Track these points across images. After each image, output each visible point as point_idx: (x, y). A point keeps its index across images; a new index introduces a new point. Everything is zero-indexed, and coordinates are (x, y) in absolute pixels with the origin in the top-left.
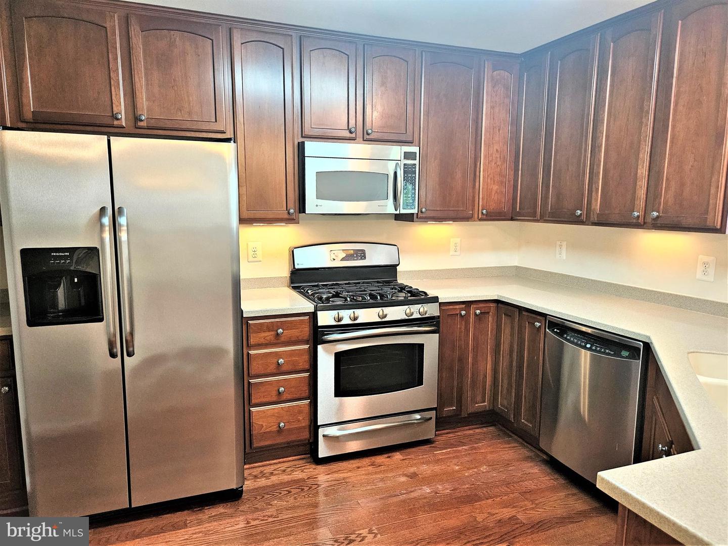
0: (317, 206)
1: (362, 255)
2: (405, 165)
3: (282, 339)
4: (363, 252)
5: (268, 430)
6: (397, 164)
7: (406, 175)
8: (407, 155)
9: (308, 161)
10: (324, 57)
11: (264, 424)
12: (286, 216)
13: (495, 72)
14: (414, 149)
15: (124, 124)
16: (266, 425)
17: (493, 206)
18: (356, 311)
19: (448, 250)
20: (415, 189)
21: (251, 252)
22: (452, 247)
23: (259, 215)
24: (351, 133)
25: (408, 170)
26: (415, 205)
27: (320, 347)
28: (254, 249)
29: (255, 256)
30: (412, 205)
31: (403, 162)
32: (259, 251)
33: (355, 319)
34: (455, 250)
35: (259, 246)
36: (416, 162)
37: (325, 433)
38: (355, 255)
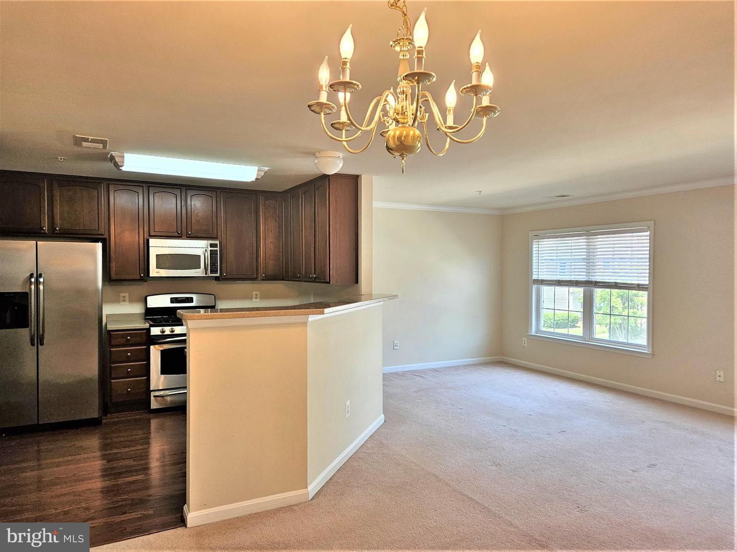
0: (157, 272)
1: (191, 300)
3: (131, 342)
4: (192, 298)
6: (206, 250)
7: (212, 256)
8: (212, 246)
9: (151, 249)
11: (119, 390)
12: (139, 278)
13: (267, 201)
14: (217, 242)
15: (47, 232)
17: (270, 272)
18: (173, 327)
19: (251, 298)
20: (217, 263)
21: (122, 299)
22: (254, 296)
23: (123, 277)
24: (179, 234)
25: (213, 253)
26: (217, 272)
27: (152, 347)
28: (124, 297)
29: (124, 301)
30: (216, 272)
31: (210, 249)
32: (127, 298)
33: (173, 331)
34: (256, 298)
35: (127, 295)
36: (218, 249)
37: (155, 395)
38: (186, 300)
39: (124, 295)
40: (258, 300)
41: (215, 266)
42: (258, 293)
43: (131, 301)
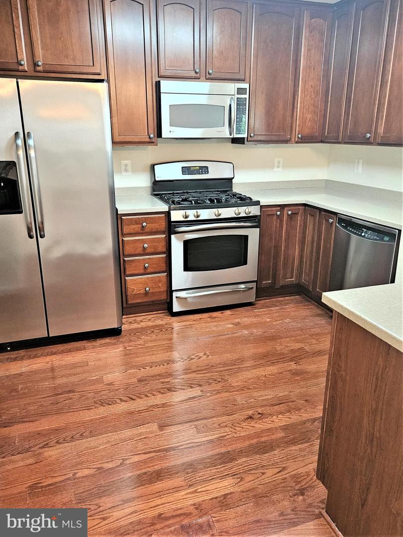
1: (206, 170)
2: (238, 98)
3: (146, 230)
4: (206, 167)
5: (138, 292)
6: (232, 98)
7: (238, 107)
8: (240, 91)
9: (163, 96)
12: (148, 140)
13: (312, 20)
14: (246, 86)
15: (26, 69)
16: (136, 289)
17: (307, 131)
18: (198, 211)
19: (273, 167)
20: (246, 118)
21: (123, 168)
22: (276, 164)
23: (128, 139)
24: (196, 73)
25: (240, 103)
26: (245, 131)
27: (173, 237)
28: (126, 165)
29: (126, 171)
30: (243, 131)
31: (237, 96)
32: (129, 167)
33: (198, 216)
34: (278, 167)
35: (129, 163)
36: (247, 96)
37: (178, 296)
38: (201, 171)
39: (126, 162)
40: (280, 169)
41: (242, 122)
42: (281, 160)
43: (135, 170)
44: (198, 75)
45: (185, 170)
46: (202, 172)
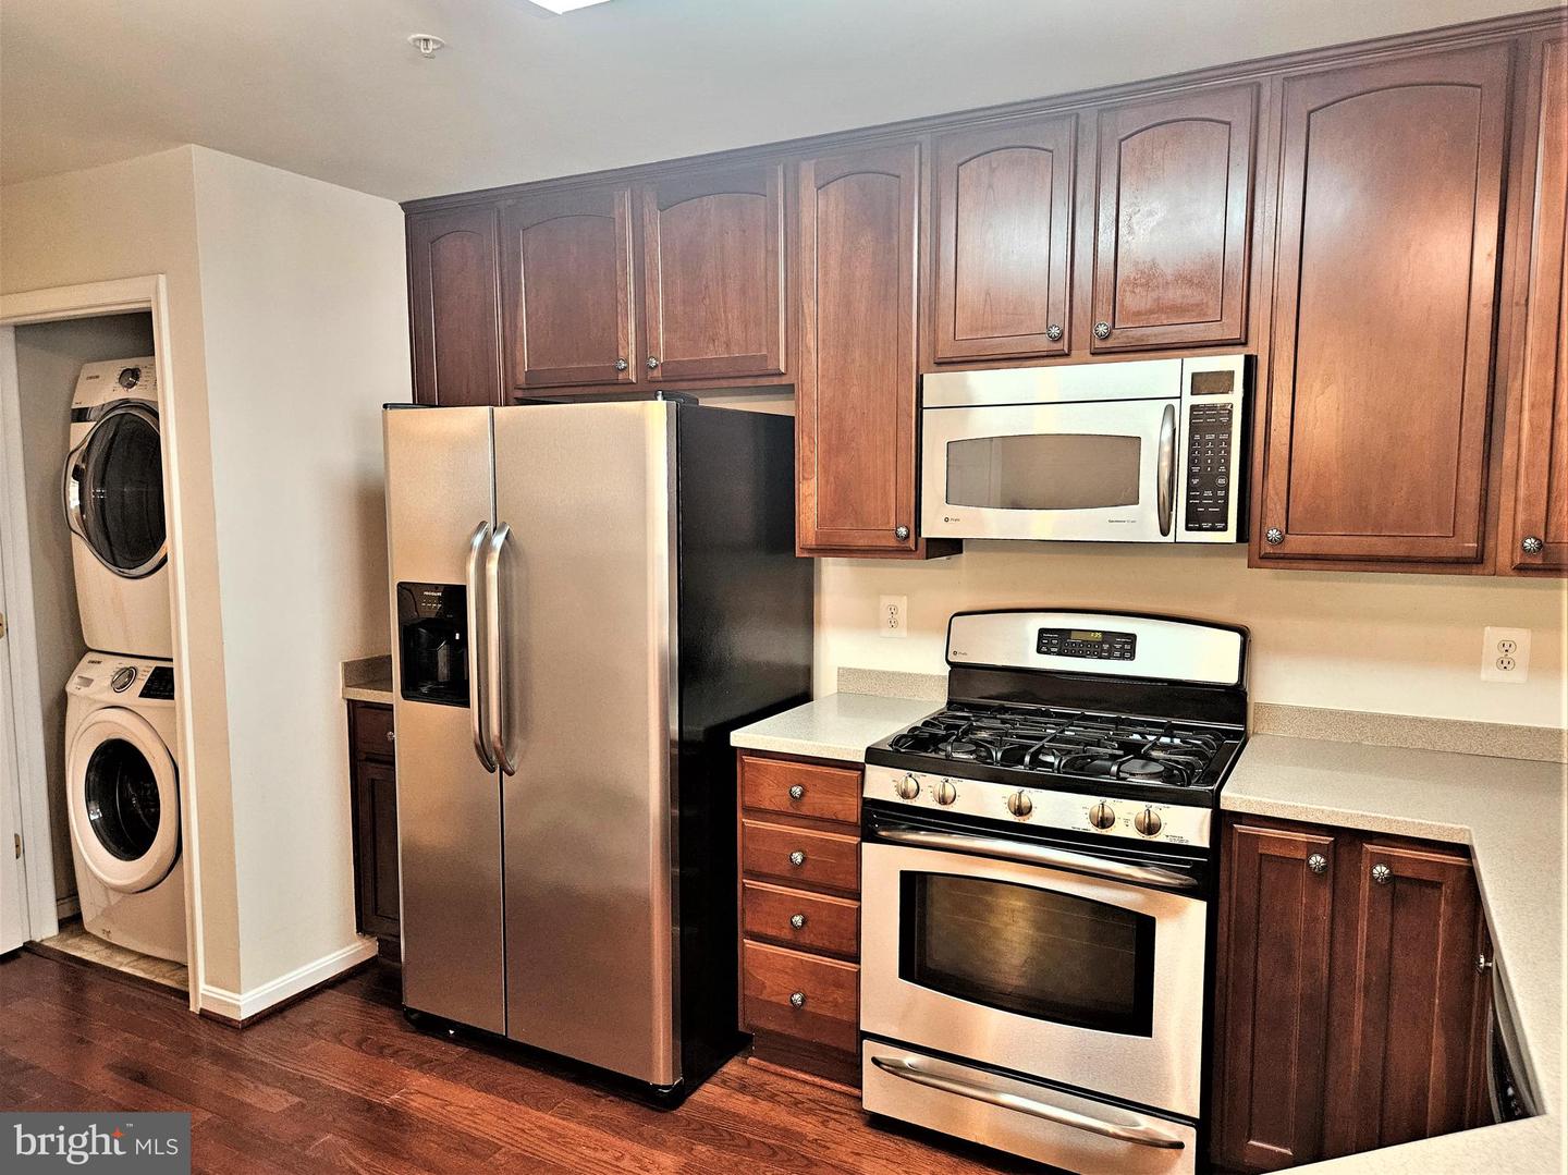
0: (947, 520)
1: (1125, 646)
2: (1193, 408)
4: (1131, 639)
5: (773, 999)
6: (1170, 410)
7: (1197, 437)
8: (1200, 383)
9: (928, 419)
10: (992, 170)
11: (768, 983)
12: (893, 543)
14: (1234, 363)
16: (770, 987)
19: (1473, 664)
20: (1227, 475)
21: (885, 617)
22: (1490, 651)
23: (840, 538)
24: (1053, 338)
25: (1205, 423)
26: (1225, 521)
27: (870, 849)
28: (893, 611)
29: (893, 624)
30: (1219, 522)
31: (1190, 400)
32: (902, 616)
33: (945, 800)
34: (1503, 666)
35: (902, 603)
36: (1235, 398)
37: (879, 1056)
38: (1106, 647)
39: (892, 602)
40: (1515, 676)
41: (1215, 488)
42: (1522, 636)
43: (917, 626)
44: (1063, 345)
45: (1050, 641)
46: (1109, 651)
